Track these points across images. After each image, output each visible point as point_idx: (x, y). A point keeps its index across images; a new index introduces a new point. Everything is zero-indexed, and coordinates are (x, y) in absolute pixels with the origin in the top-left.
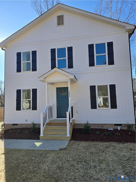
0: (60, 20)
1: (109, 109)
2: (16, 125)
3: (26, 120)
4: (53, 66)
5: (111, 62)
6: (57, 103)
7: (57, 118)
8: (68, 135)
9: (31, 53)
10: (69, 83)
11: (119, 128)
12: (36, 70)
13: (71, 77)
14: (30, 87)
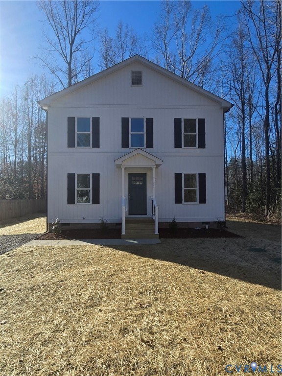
0: (137, 79)
1: (197, 204)
2: (68, 224)
3: (84, 218)
4: (125, 144)
5: (202, 145)
6: (129, 195)
7: (129, 215)
8: (157, 233)
9: (91, 120)
10: (154, 169)
11: (207, 227)
12: (99, 147)
13: (158, 162)
14: (90, 171)
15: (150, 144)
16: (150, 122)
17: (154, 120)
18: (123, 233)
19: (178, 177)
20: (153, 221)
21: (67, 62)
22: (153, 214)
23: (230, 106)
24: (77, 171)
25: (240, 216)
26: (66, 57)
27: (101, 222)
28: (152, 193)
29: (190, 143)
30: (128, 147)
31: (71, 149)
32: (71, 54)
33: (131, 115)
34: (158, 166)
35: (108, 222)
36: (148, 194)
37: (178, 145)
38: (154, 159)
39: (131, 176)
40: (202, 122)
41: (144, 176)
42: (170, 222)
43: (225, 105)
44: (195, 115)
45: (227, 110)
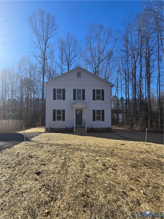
1: (101, 121)
3: (59, 126)
5: (103, 99)
7: (76, 125)
8: (86, 131)
9: (62, 90)
10: (85, 108)
11: (105, 130)
12: (65, 100)
13: (87, 106)
14: (61, 109)
15: (84, 99)
16: (84, 90)
17: (85, 90)
18: (74, 131)
19: (94, 111)
20: (85, 127)
21: (43, 53)
22: (85, 124)
23: (113, 85)
24: (57, 109)
25: (124, 128)
26: (42, 51)
27: (66, 128)
28: (84, 117)
29: (98, 98)
30: (76, 100)
31: (54, 100)
32: (45, 49)
33: (77, 88)
34: (86, 107)
35: (68, 128)
36: (83, 118)
37: (94, 99)
38: (85, 105)
39: (76, 111)
40: (103, 91)
41: (81, 111)
42: (91, 128)
43: (111, 85)
44: (100, 88)
45: (112, 86)
